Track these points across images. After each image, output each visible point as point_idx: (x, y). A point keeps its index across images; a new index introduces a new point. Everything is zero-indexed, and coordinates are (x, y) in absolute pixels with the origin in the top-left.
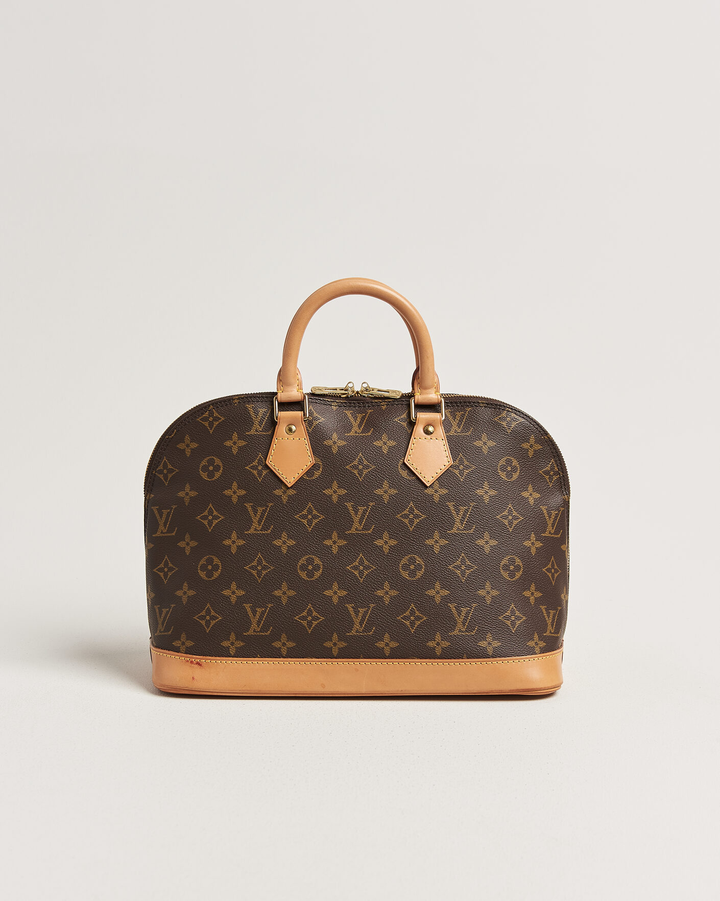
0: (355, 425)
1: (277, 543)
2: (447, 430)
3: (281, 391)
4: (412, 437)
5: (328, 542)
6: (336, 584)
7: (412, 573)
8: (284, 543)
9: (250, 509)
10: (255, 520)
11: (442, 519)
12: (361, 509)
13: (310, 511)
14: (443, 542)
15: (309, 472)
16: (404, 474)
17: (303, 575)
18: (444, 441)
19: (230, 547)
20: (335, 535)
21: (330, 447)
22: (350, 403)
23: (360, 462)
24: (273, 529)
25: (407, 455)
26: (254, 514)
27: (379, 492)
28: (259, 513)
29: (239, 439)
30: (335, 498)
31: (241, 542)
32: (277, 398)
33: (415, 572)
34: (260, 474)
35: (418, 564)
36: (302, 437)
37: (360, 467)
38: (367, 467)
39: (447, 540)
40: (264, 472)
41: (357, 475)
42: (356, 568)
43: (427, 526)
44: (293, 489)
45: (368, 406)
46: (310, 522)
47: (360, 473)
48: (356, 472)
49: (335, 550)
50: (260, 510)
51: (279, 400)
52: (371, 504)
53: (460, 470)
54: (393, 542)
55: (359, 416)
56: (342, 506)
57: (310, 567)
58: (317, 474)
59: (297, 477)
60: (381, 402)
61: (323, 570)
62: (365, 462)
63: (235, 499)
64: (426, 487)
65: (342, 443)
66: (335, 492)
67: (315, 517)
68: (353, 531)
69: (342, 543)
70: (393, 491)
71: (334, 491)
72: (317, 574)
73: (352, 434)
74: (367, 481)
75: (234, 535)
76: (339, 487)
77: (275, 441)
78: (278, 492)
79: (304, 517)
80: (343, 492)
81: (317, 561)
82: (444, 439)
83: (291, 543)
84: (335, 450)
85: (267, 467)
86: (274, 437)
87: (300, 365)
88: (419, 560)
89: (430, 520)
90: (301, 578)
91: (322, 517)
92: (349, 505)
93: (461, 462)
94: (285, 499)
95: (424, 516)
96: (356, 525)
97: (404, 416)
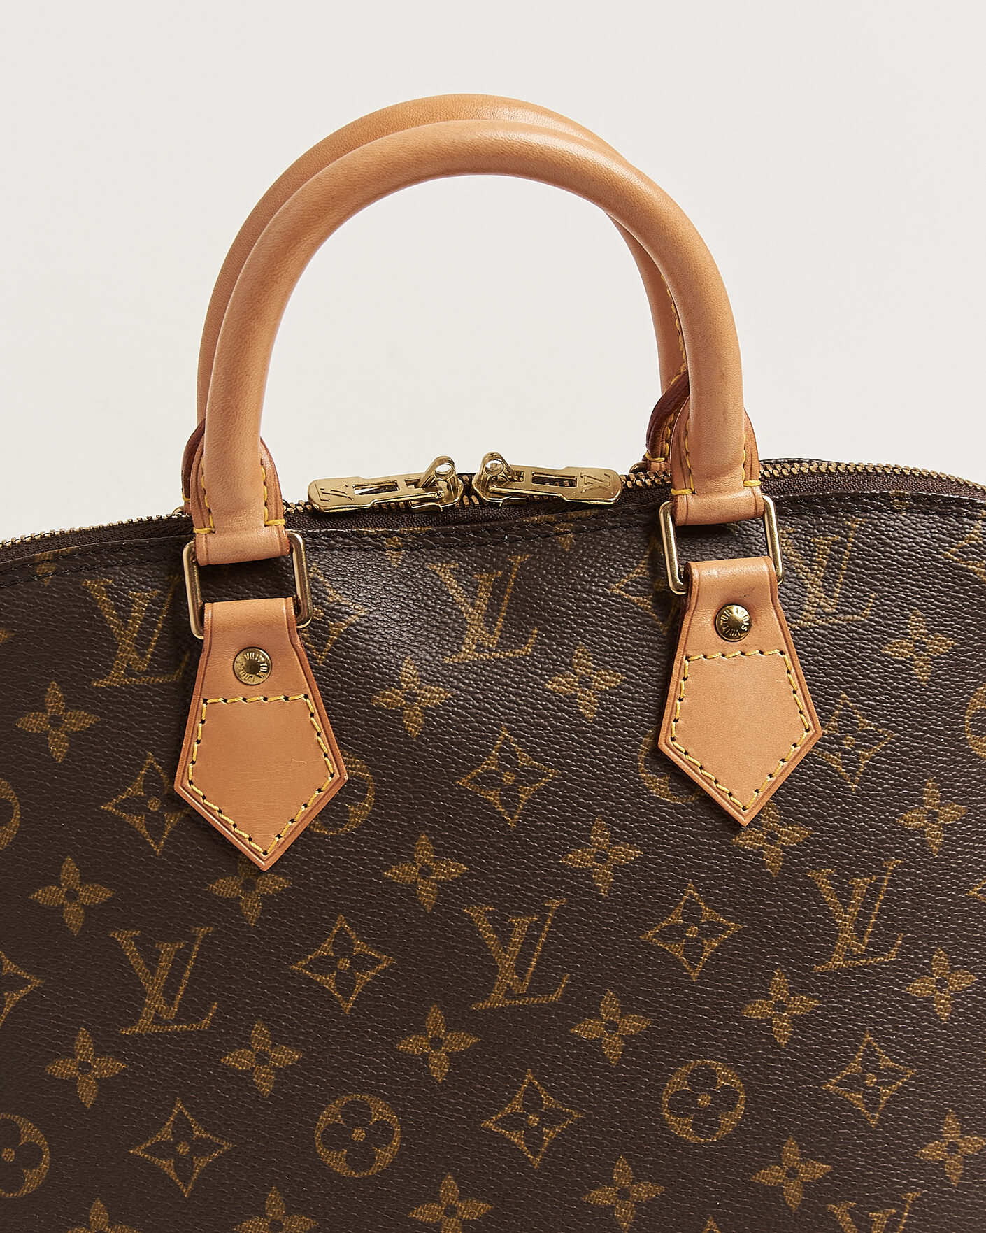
0: (474, 614)
1: (239, 1060)
2: (792, 612)
3: (207, 530)
4: (679, 655)
5: (413, 1045)
6: (449, 1181)
7: (706, 1122)
8: (262, 1059)
9: (131, 950)
10: (154, 986)
11: (796, 927)
12: (520, 924)
13: (342, 945)
14: (804, 1004)
15: (332, 812)
16: (658, 786)
17: (336, 1162)
18: (786, 657)
19: (72, 1083)
20: (435, 1020)
21: (398, 714)
22: (447, 534)
23: (508, 758)
24: (217, 1013)
25: (665, 721)
26: (147, 966)
27: (577, 859)
28: (164, 963)
29: (70, 704)
30: (427, 894)
31: (111, 1067)
32: (192, 553)
33: (715, 1115)
34: (155, 825)
35: (724, 1087)
36: (297, 692)
37: (509, 778)
38: (530, 776)
39: (815, 997)
40: (171, 820)
41: (500, 808)
42: (514, 1122)
43: (744, 956)
44: (279, 874)
45: (513, 541)
46: (346, 984)
47: (510, 802)
48: (492, 797)
49: (439, 1068)
50: (167, 950)
51: (202, 558)
52: (555, 904)
53: (844, 751)
54: (634, 1025)
55: (485, 581)
56: (454, 918)
57: (359, 1135)
58: (359, 813)
59: (288, 831)
60: (553, 524)
61: (402, 1140)
62: (524, 760)
63: (74, 918)
64: (733, 826)
65: (435, 695)
66: (426, 872)
67: (361, 963)
68: (496, 1000)
69: (462, 1041)
70: (626, 853)
71: (421, 871)
72: (385, 1156)
73: (466, 654)
74: (532, 823)
75: (84, 1043)
76: (440, 854)
77: (200, 708)
78: (225, 887)
79: (325, 965)
80: (452, 870)
81: (381, 1111)
82: (785, 648)
83: (286, 1056)
84: (413, 725)
85: (176, 802)
86: (196, 695)
87: (267, 431)
88: (726, 1076)
89: (756, 936)
90: (330, 1173)
91: (387, 961)
92: (478, 915)
93: (846, 720)
94: (251, 908)
95: (734, 927)
96: (507, 977)
97: (640, 571)
